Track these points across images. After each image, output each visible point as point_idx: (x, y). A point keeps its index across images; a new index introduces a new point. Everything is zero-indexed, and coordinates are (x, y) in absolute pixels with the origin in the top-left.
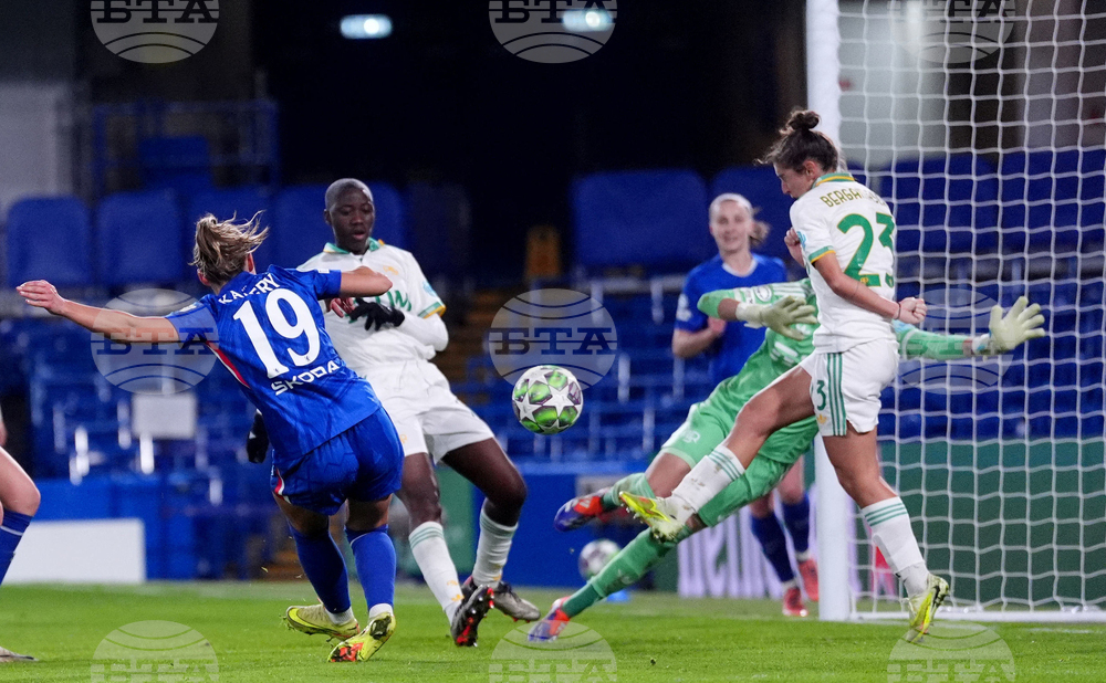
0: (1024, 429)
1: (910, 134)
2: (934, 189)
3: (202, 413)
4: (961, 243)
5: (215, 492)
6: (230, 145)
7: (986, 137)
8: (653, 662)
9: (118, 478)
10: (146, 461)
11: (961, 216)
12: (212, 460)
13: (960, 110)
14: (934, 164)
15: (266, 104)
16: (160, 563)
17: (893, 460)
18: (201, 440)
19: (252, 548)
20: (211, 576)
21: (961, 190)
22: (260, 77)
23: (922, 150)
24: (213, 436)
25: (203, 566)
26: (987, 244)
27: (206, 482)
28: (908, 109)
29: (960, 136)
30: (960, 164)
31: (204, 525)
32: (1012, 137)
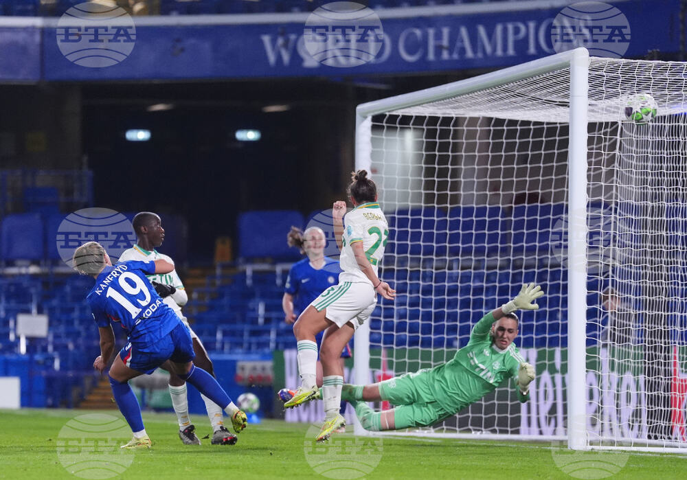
0: (457, 343)
1: (405, 196)
2: (416, 224)
3: (50, 325)
4: (429, 251)
5: (57, 365)
6: (69, 192)
7: (442, 199)
8: (271, 454)
9: (8, 356)
10: (23, 348)
11: (429, 237)
12: (55, 348)
13: (429, 185)
14: (416, 212)
15: (87, 173)
16: (28, 399)
17: (393, 357)
18: (51, 339)
19: (75, 393)
20: (54, 406)
21: (429, 225)
22: (85, 159)
23: (410, 204)
24: (56, 336)
25: (50, 401)
26: (441, 251)
27: (53, 360)
28: (405, 183)
29: (429, 198)
30: (429, 211)
31: (50, 381)
32: (455, 199)
